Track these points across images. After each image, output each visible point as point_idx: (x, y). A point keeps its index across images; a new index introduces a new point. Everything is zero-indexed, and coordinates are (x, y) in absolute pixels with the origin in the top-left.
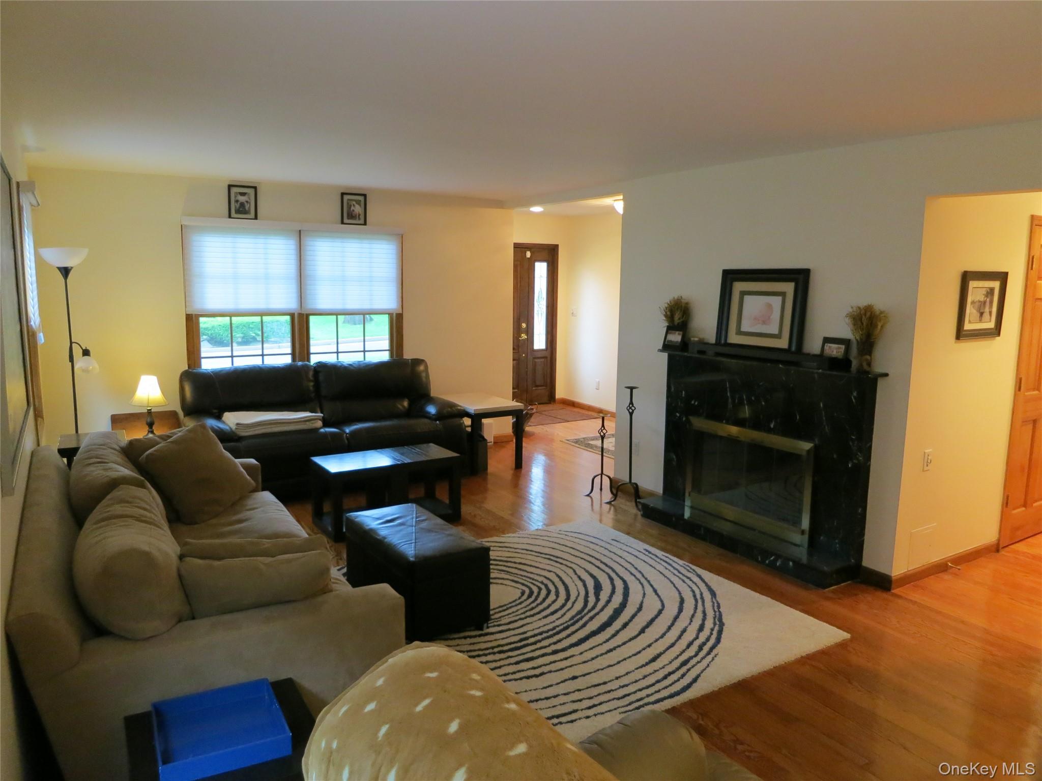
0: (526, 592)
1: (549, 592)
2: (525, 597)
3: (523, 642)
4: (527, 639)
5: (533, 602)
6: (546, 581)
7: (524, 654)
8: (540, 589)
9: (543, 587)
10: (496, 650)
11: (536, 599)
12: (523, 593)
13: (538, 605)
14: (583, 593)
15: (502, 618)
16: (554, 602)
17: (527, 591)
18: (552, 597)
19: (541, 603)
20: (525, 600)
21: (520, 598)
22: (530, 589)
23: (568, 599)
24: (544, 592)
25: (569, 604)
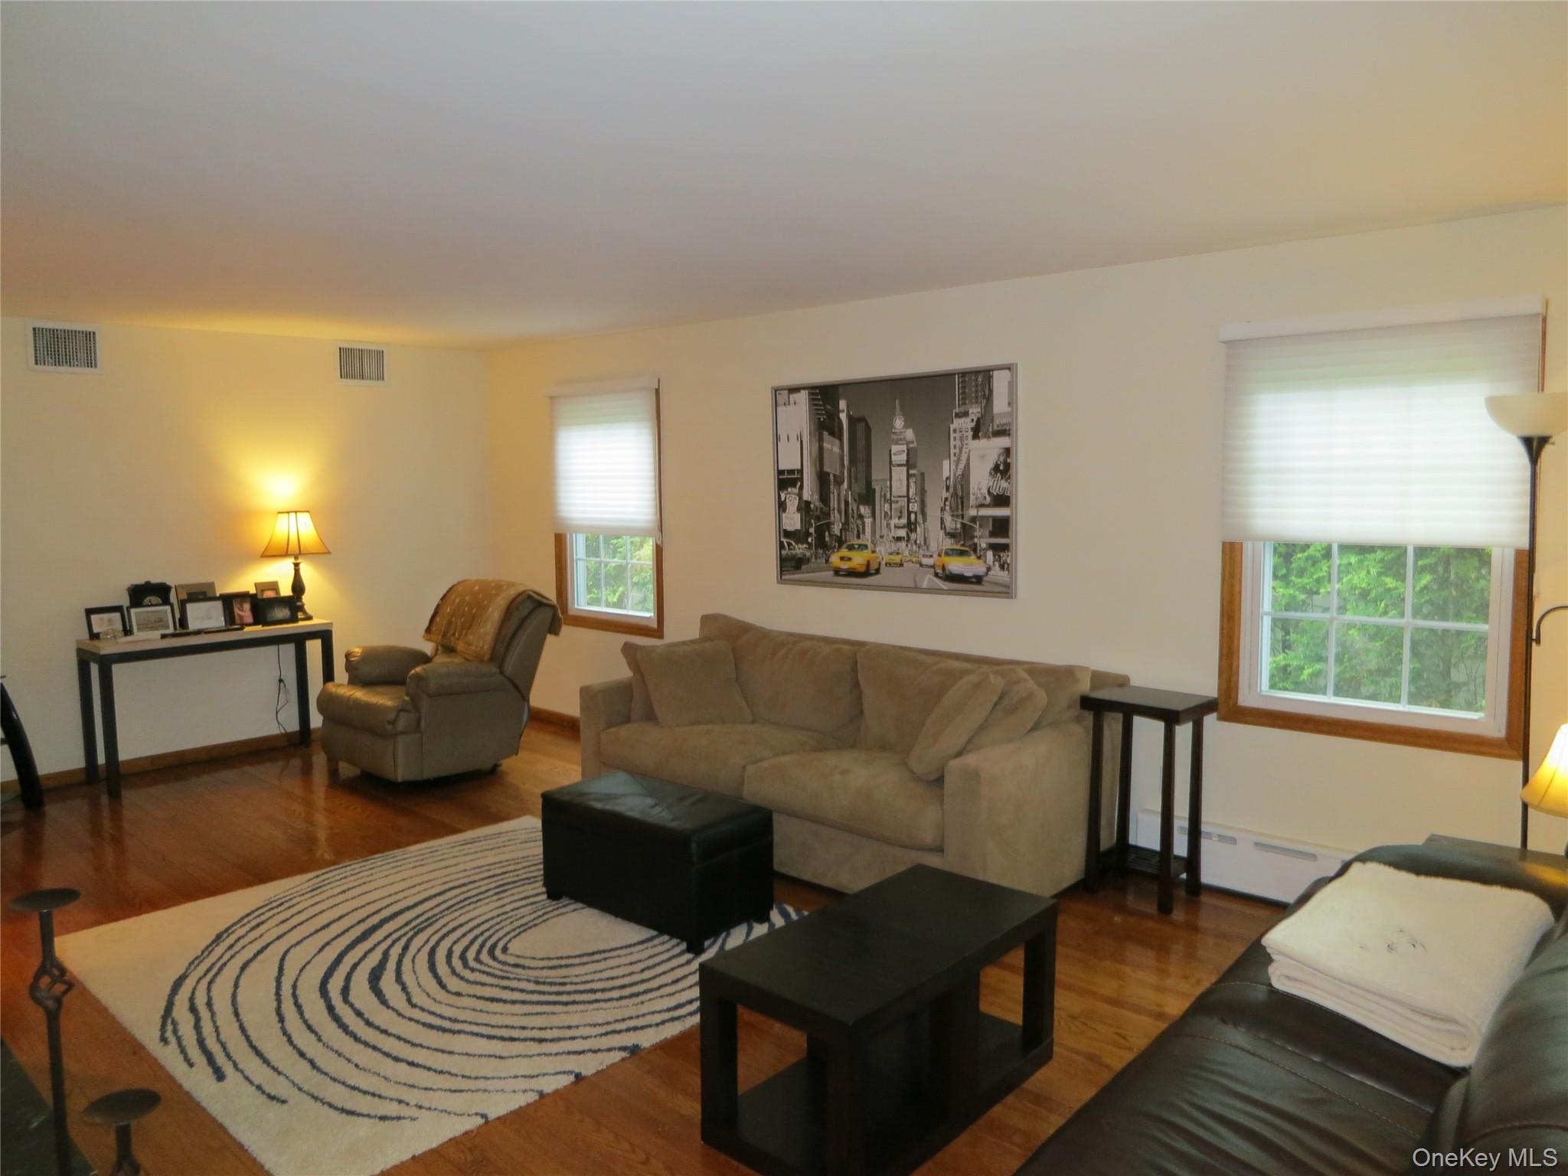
0: (500, 952)
1: (463, 957)
2: (501, 945)
3: (501, 890)
4: (495, 894)
5: (486, 941)
6: (467, 974)
7: (496, 881)
8: (477, 959)
9: (472, 964)
10: (532, 880)
11: (482, 946)
12: (505, 950)
13: (482, 934)
14: (407, 960)
15: (531, 912)
16: (455, 942)
17: (498, 952)
18: (458, 950)
19: (476, 938)
20: (500, 939)
21: (510, 940)
22: (494, 958)
23: (432, 953)
24: (471, 955)
25: (432, 943)
